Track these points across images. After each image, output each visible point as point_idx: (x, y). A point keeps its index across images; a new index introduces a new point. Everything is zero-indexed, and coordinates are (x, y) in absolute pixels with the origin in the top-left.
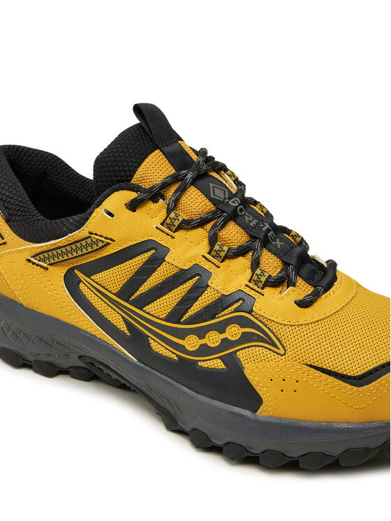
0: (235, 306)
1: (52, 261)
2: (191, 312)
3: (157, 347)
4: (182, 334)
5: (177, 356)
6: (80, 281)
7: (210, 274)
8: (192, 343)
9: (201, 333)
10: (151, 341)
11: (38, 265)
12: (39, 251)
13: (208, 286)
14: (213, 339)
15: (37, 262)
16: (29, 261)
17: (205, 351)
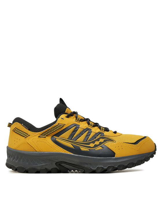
0: (99, 135)
1: (47, 135)
2: (89, 138)
3: (83, 149)
4: (89, 144)
5: (89, 149)
6: (56, 138)
7: (91, 129)
8: (92, 145)
9: (93, 142)
10: (81, 148)
11: (42, 137)
12: (42, 133)
13: (92, 132)
14: (97, 143)
15: (42, 136)
16: (39, 137)
17: (96, 146)
